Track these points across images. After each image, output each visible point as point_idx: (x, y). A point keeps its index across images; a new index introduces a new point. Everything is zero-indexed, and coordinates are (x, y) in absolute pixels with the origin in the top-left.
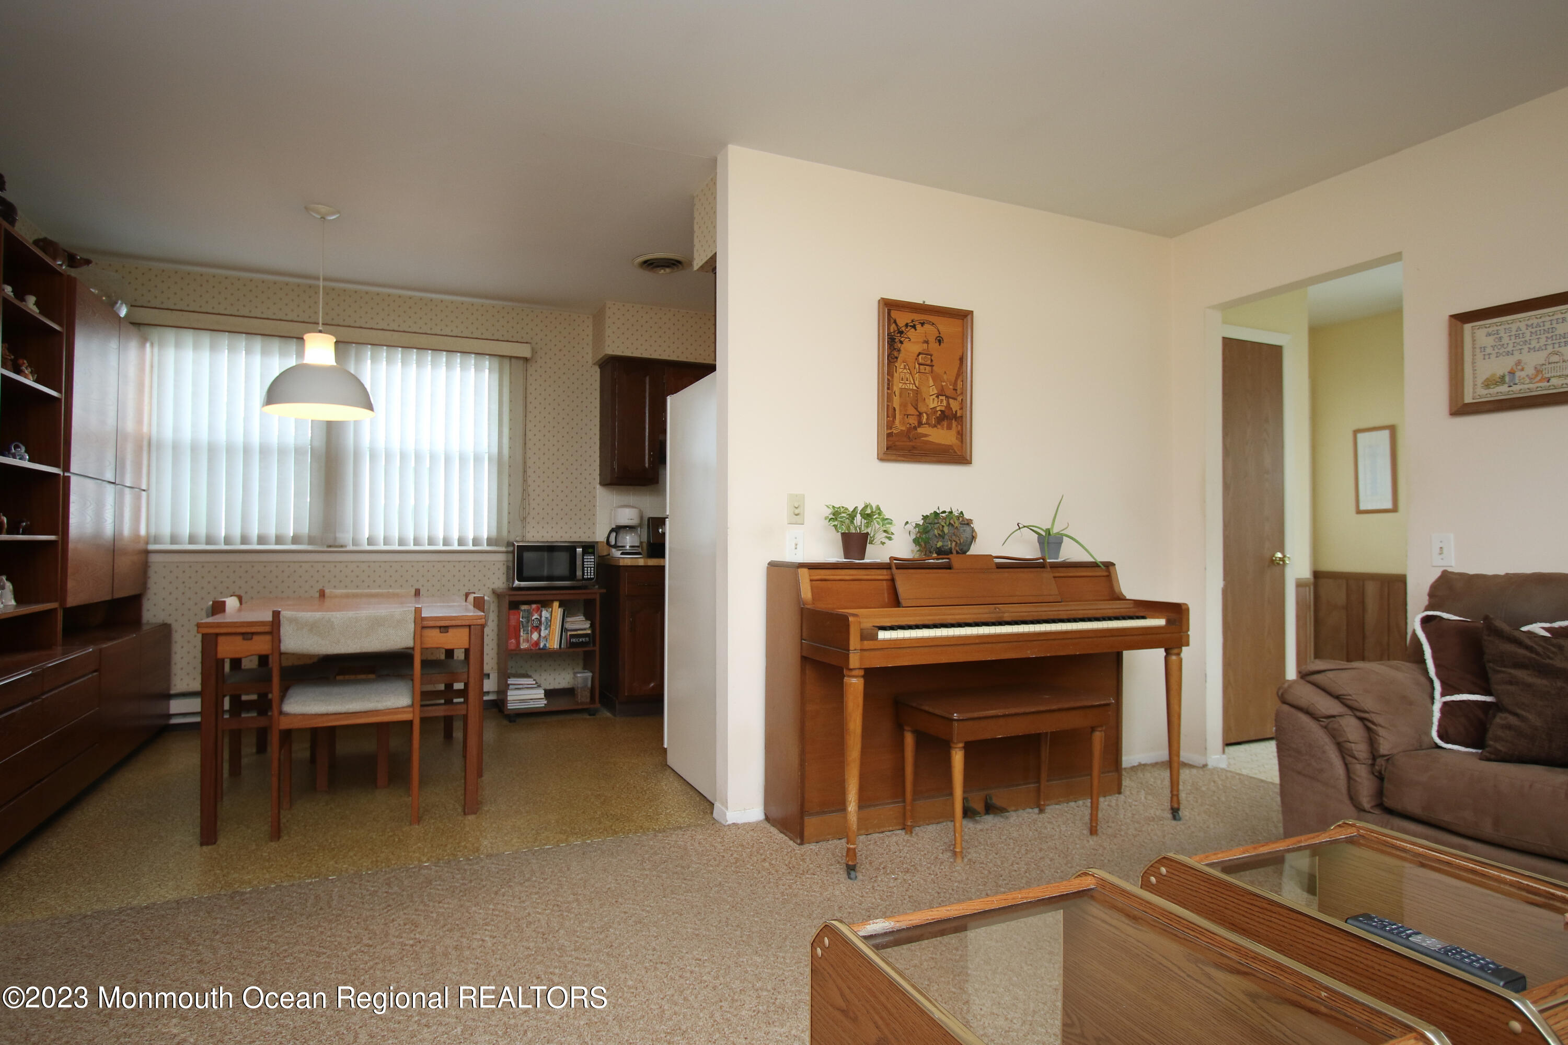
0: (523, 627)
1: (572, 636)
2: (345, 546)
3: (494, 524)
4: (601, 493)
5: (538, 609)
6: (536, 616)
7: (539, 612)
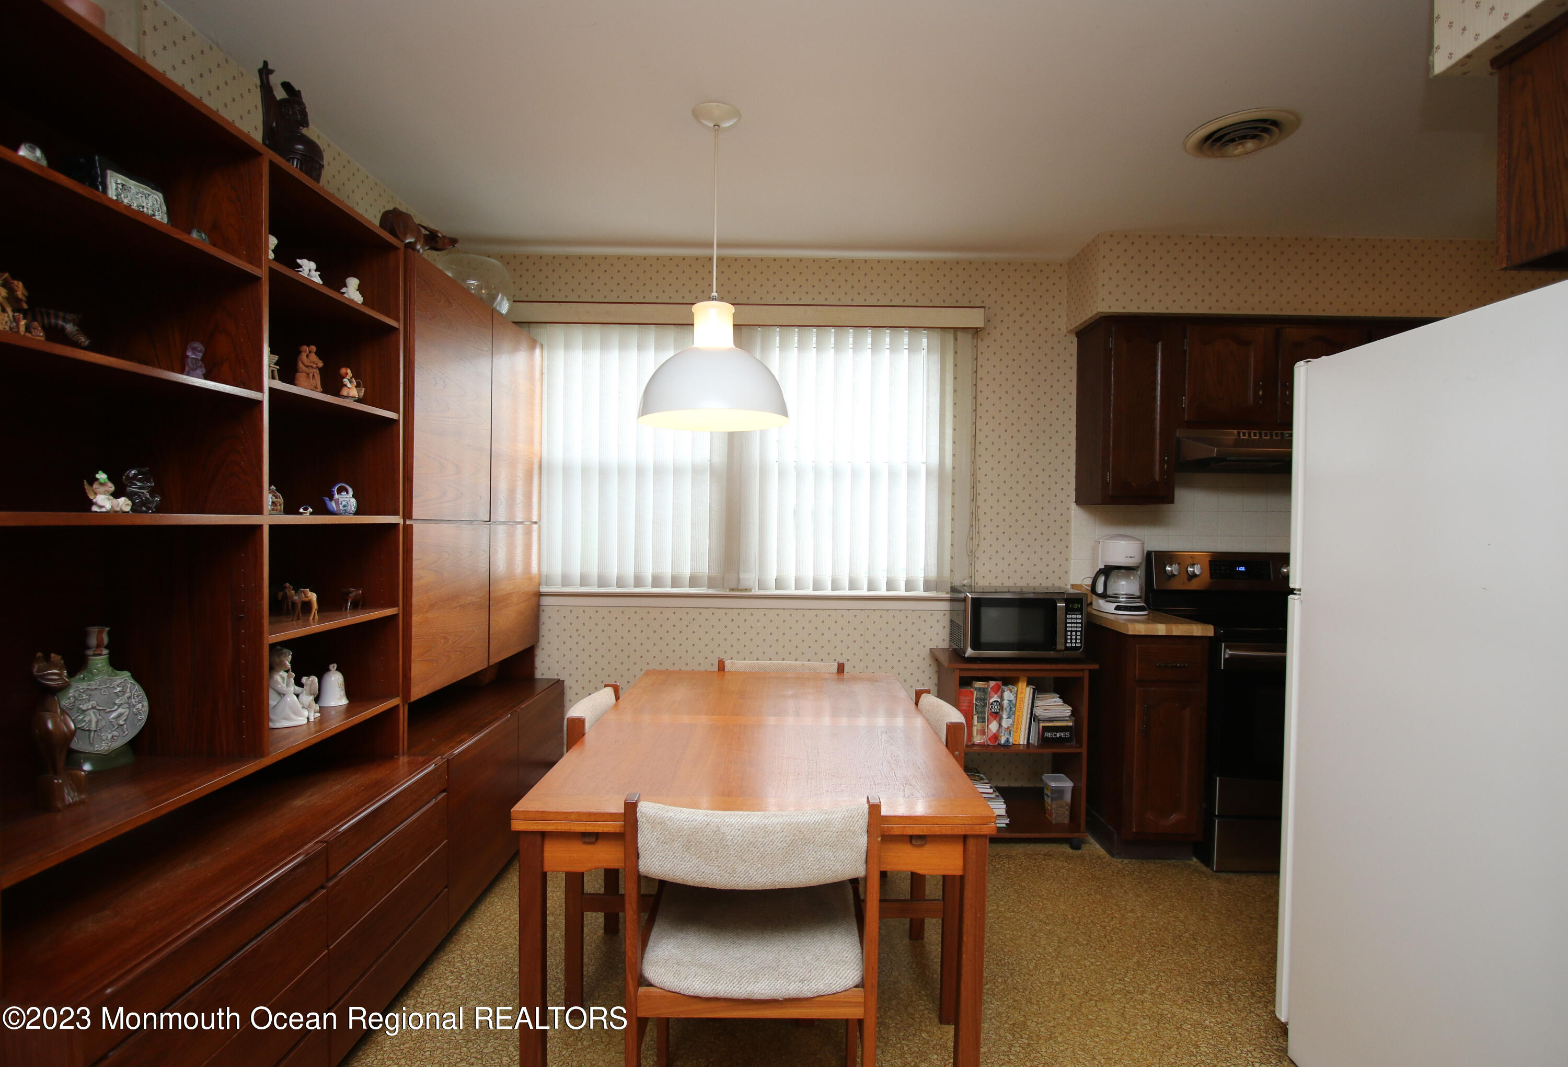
0: (977, 712)
1: (1046, 729)
2: (750, 590)
3: (933, 561)
4: (1079, 518)
5: (997, 690)
6: (995, 698)
7: (999, 693)
